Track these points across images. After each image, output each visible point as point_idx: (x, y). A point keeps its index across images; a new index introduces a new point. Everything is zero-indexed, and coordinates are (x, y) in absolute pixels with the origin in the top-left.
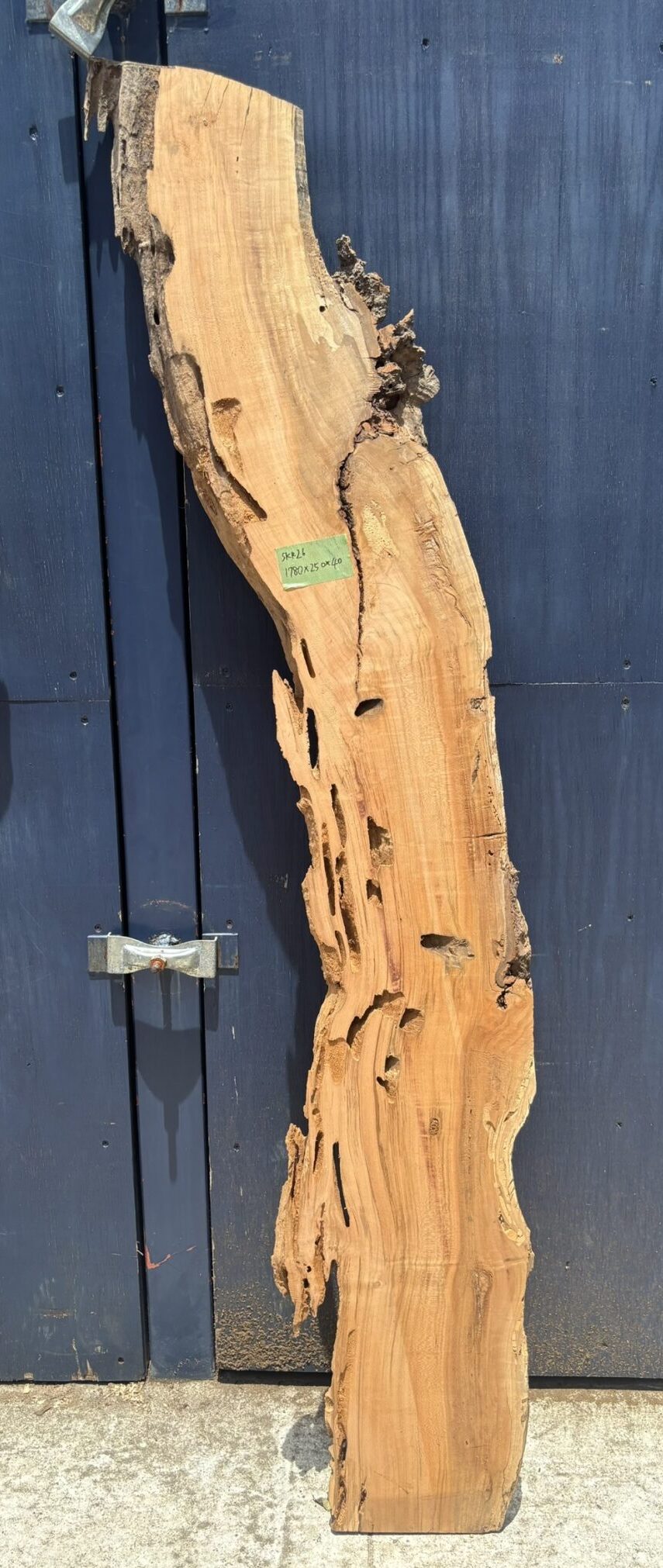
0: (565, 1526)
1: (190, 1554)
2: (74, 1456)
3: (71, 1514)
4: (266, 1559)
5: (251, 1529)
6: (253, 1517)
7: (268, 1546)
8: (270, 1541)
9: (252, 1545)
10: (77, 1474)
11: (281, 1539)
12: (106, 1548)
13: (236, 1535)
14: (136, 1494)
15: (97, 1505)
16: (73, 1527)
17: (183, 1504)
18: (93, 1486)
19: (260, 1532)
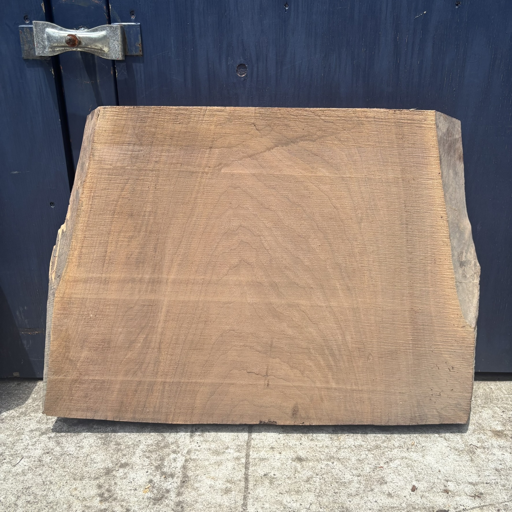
0: (391, 464)
1: (110, 486)
2: (39, 422)
3: (26, 460)
5: (158, 468)
6: (160, 460)
7: (170, 479)
8: (172, 476)
9: (157, 479)
10: (38, 433)
11: (180, 475)
13: (147, 472)
14: (78, 445)
15: (48, 453)
17: (112, 451)
18: (47, 440)
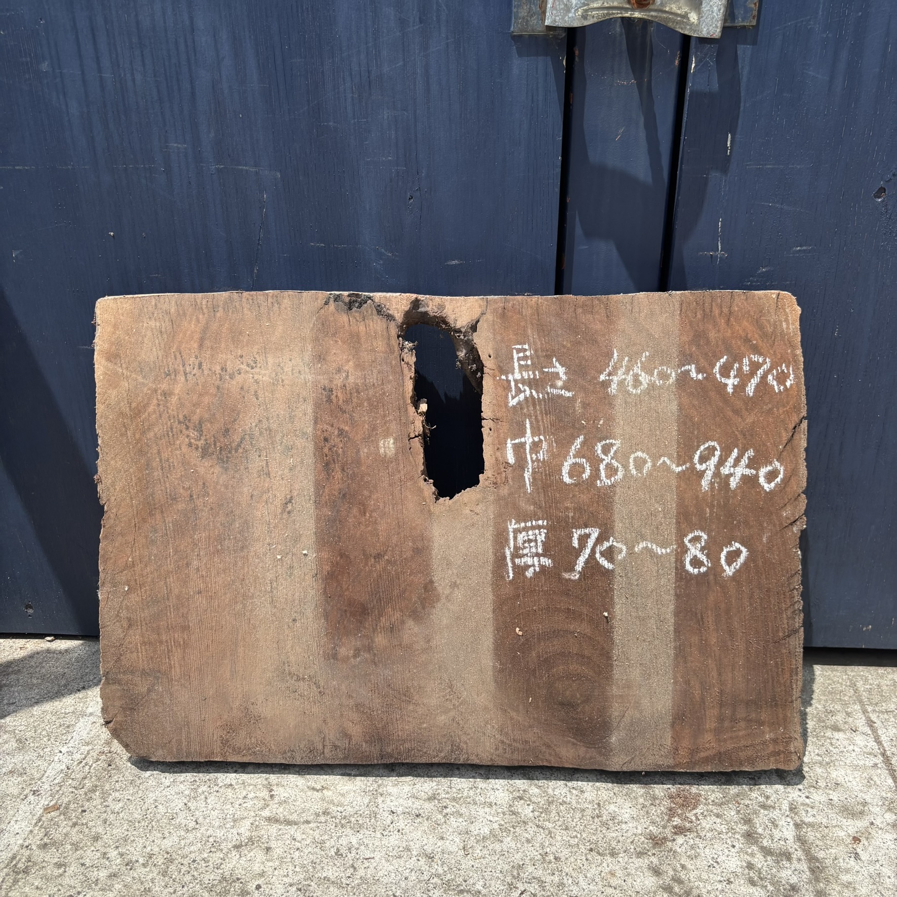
4: (792, 882)
5: (750, 838)
6: (745, 823)
7: (785, 863)
8: (786, 856)
11: (801, 855)
12: (551, 857)
13: (734, 846)
16: (496, 826)
19: (765, 843)
